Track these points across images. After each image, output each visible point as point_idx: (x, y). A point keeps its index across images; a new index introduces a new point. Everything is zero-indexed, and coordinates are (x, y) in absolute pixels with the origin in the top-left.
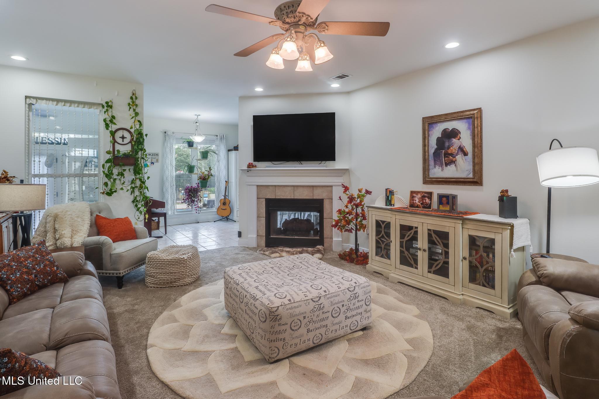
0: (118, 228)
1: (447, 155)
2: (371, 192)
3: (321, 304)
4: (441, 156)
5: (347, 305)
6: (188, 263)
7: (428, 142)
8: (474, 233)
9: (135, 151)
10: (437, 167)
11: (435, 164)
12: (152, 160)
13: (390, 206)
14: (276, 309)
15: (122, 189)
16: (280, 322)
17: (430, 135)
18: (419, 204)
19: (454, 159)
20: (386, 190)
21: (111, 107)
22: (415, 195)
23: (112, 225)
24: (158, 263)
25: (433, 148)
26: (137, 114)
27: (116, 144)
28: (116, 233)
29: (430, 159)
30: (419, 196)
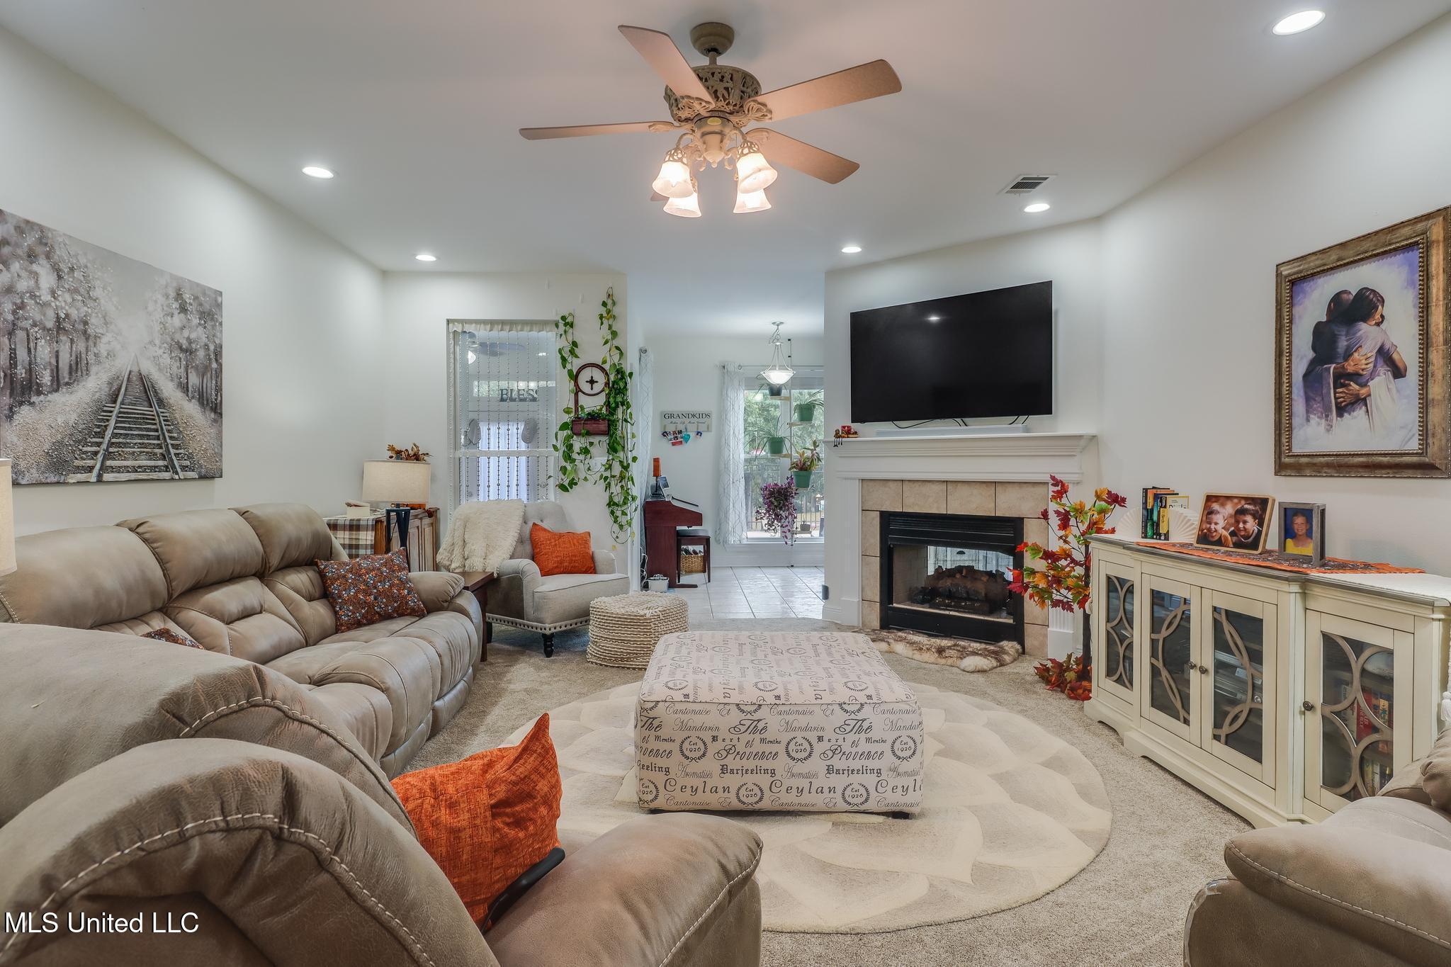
0: (561, 549)
1: (1343, 378)
2: (1124, 500)
3: (759, 721)
4: (1324, 383)
5: (833, 741)
6: (653, 626)
7: (1290, 343)
8: (1338, 629)
9: (611, 408)
10: (1314, 419)
11: (1308, 412)
12: (698, 426)
13: (1156, 539)
14: (653, 704)
15: (586, 479)
16: (658, 733)
17: (1297, 317)
18: (1226, 533)
19: (1363, 391)
20: (1146, 491)
21: (571, 325)
22: (1216, 506)
23: (553, 544)
24: (609, 623)
25: (1302, 358)
26: (614, 334)
27: (580, 394)
28: (556, 557)
29: (1294, 396)
30: (1229, 509)
